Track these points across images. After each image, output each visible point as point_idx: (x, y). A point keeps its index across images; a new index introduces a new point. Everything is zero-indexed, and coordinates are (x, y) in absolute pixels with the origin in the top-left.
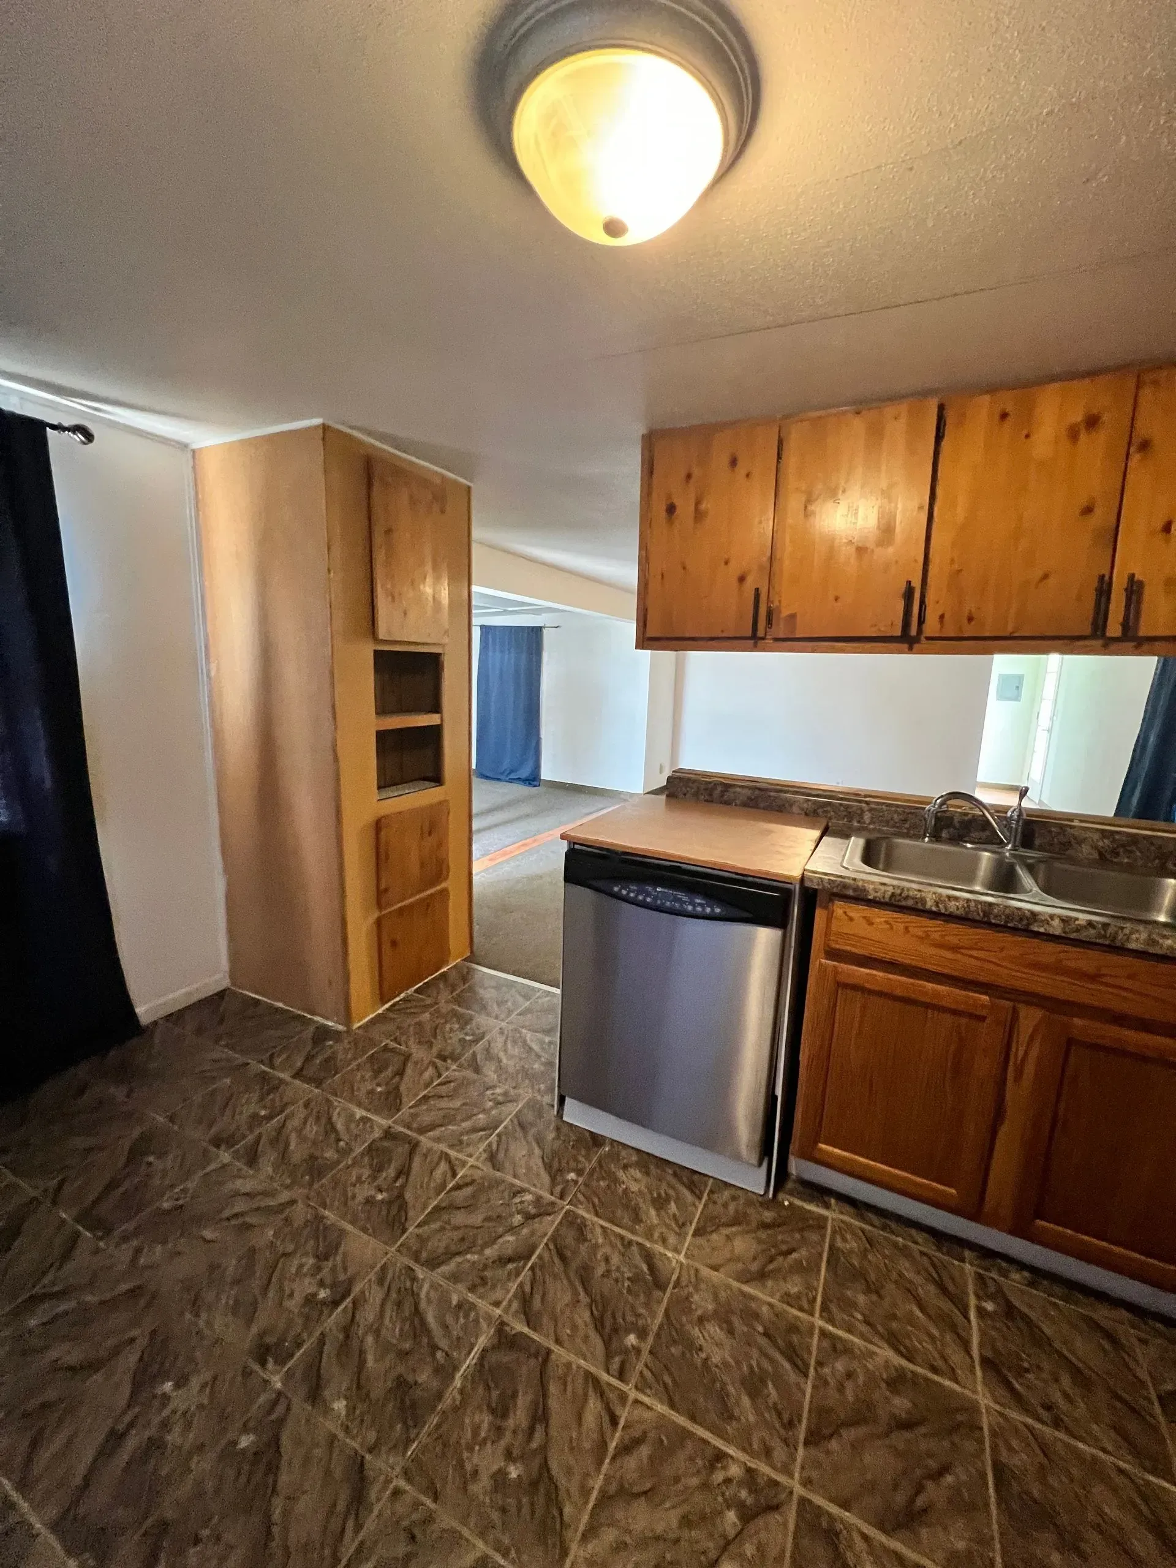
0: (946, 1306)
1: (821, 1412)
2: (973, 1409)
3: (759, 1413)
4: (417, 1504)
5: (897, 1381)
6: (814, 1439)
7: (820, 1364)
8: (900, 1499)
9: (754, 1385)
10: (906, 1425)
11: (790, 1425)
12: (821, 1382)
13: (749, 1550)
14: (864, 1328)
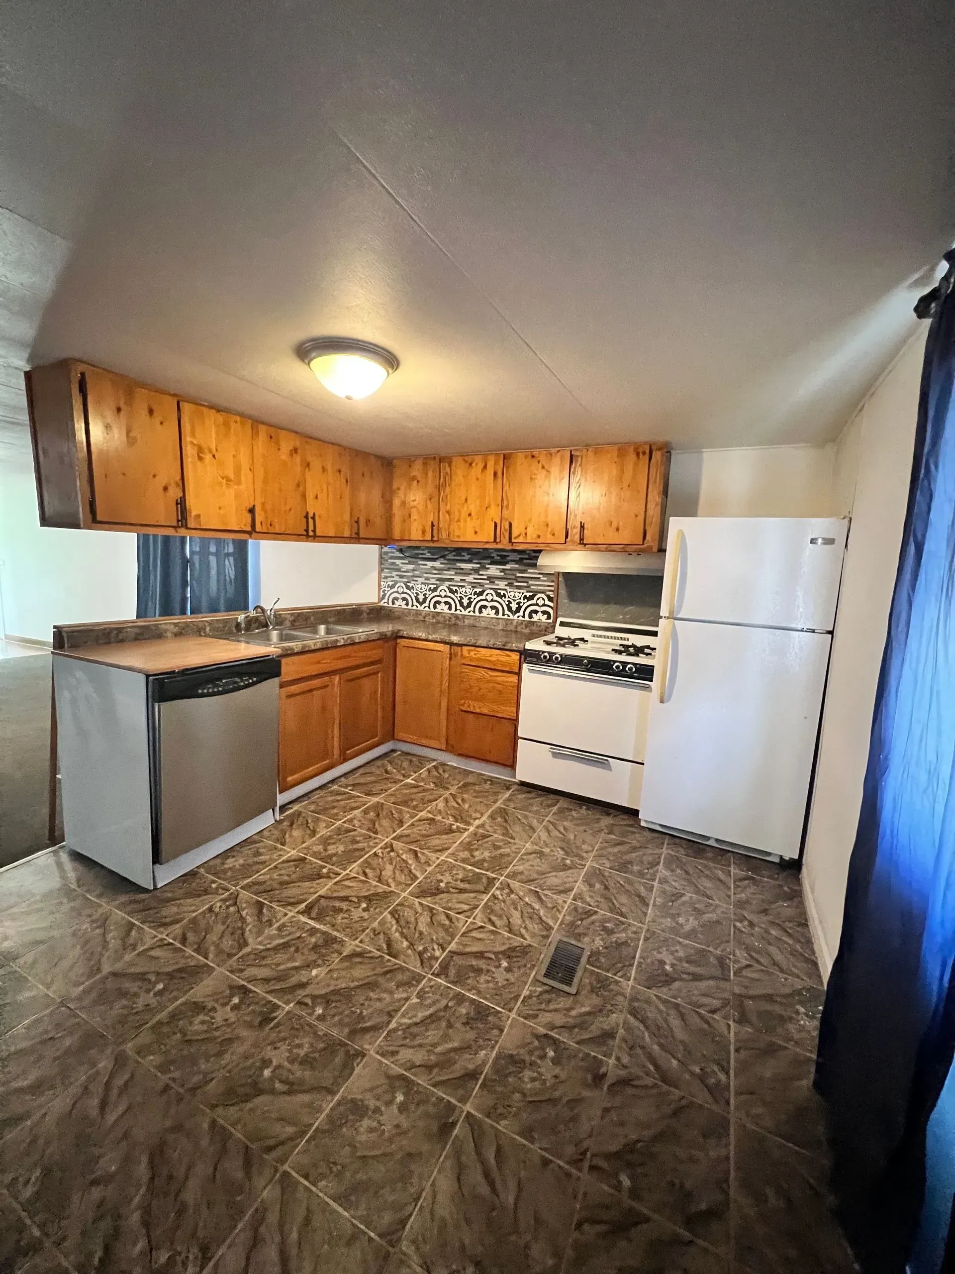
0: (347, 795)
1: (369, 830)
2: (378, 803)
3: (364, 842)
4: (367, 935)
5: (366, 812)
6: (376, 833)
7: (354, 826)
8: (397, 822)
9: (354, 842)
10: (378, 815)
11: (370, 837)
12: (360, 827)
13: (401, 852)
14: (346, 814)
